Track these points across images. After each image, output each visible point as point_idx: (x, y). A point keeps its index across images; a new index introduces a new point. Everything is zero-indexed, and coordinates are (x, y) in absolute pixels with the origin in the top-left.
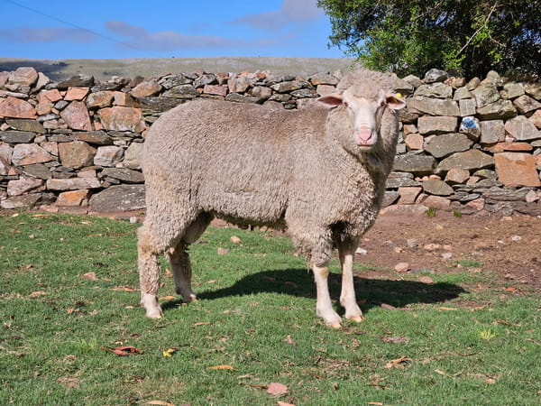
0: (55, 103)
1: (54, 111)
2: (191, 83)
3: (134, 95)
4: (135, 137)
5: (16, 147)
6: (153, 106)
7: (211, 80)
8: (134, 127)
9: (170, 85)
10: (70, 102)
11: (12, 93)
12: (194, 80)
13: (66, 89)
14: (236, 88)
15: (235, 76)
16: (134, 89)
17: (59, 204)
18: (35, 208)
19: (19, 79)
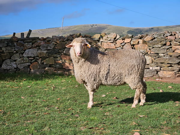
0: (121, 43)
1: (121, 46)
2: (164, 36)
3: (145, 40)
4: (146, 54)
6: (151, 44)
7: (170, 34)
8: (145, 50)
9: (156, 36)
10: (126, 43)
11: (108, 41)
12: (164, 34)
13: (124, 39)
14: (178, 37)
16: (145, 38)
19: (111, 37)
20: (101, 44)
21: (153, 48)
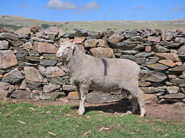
2: (140, 35)
3: (109, 41)
5: (47, 68)
6: (119, 47)
7: (151, 34)
9: (129, 36)
11: (46, 40)
12: (142, 33)
13: (73, 38)
14: (166, 38)
15: (164, 31)
16: (109, 38)
17: (69, 98)
18: (57, 99)
19: (49, 33)
20: (33, 45)
21: (122, 55)
